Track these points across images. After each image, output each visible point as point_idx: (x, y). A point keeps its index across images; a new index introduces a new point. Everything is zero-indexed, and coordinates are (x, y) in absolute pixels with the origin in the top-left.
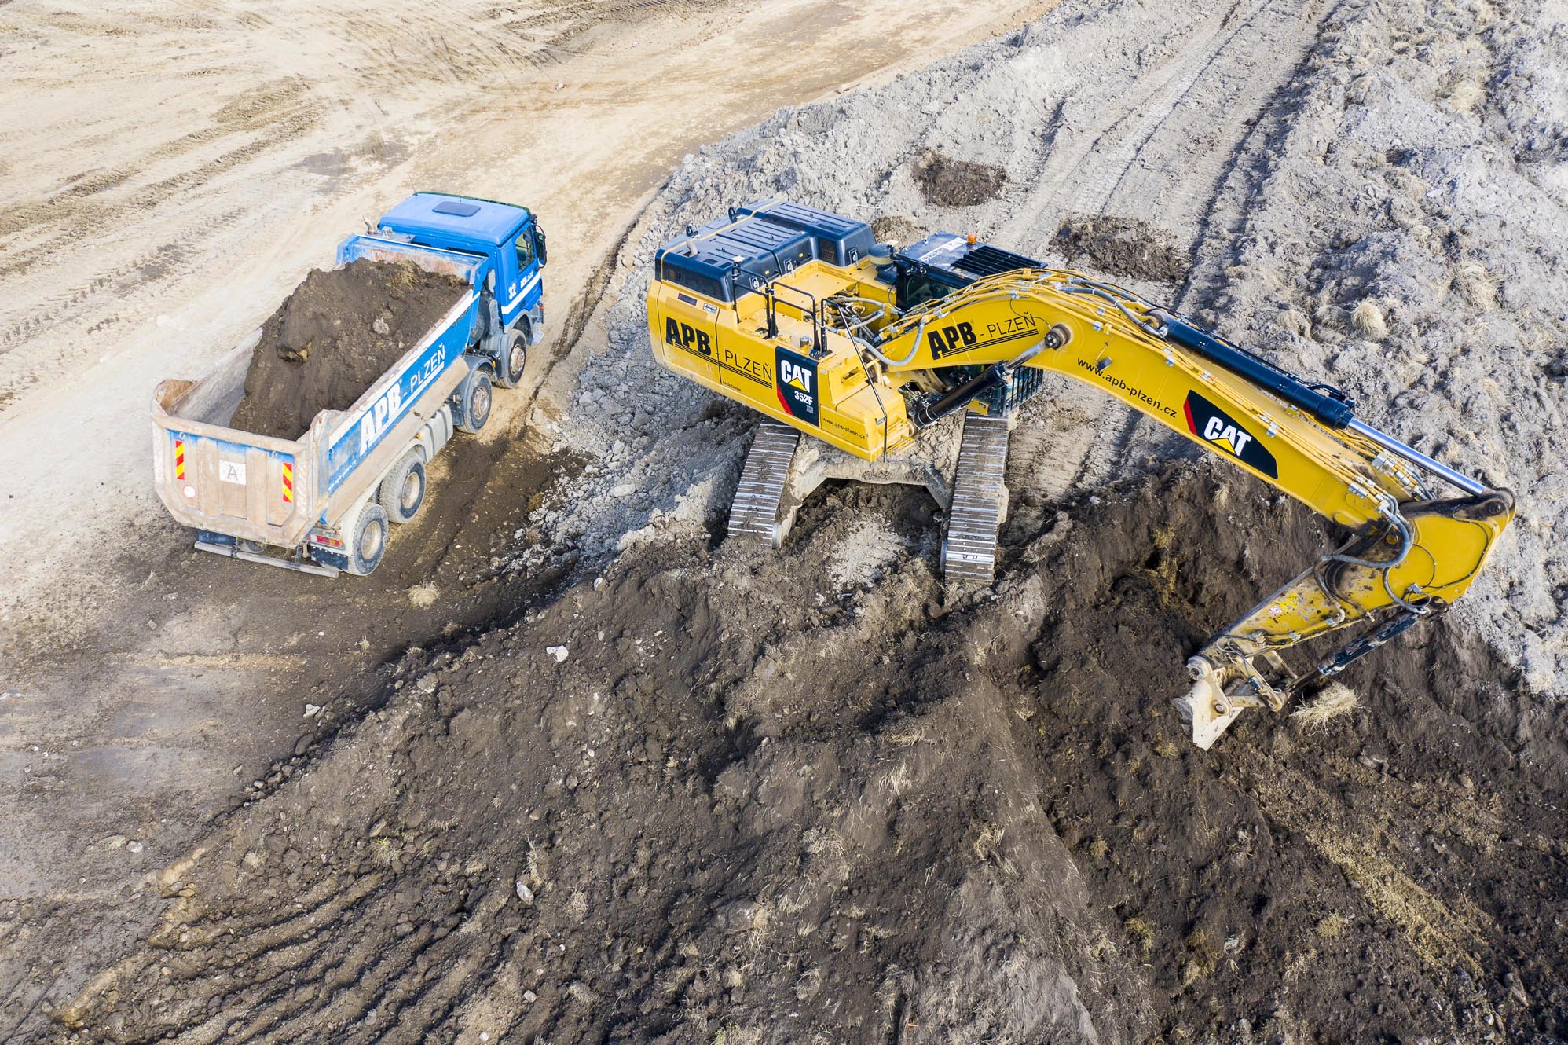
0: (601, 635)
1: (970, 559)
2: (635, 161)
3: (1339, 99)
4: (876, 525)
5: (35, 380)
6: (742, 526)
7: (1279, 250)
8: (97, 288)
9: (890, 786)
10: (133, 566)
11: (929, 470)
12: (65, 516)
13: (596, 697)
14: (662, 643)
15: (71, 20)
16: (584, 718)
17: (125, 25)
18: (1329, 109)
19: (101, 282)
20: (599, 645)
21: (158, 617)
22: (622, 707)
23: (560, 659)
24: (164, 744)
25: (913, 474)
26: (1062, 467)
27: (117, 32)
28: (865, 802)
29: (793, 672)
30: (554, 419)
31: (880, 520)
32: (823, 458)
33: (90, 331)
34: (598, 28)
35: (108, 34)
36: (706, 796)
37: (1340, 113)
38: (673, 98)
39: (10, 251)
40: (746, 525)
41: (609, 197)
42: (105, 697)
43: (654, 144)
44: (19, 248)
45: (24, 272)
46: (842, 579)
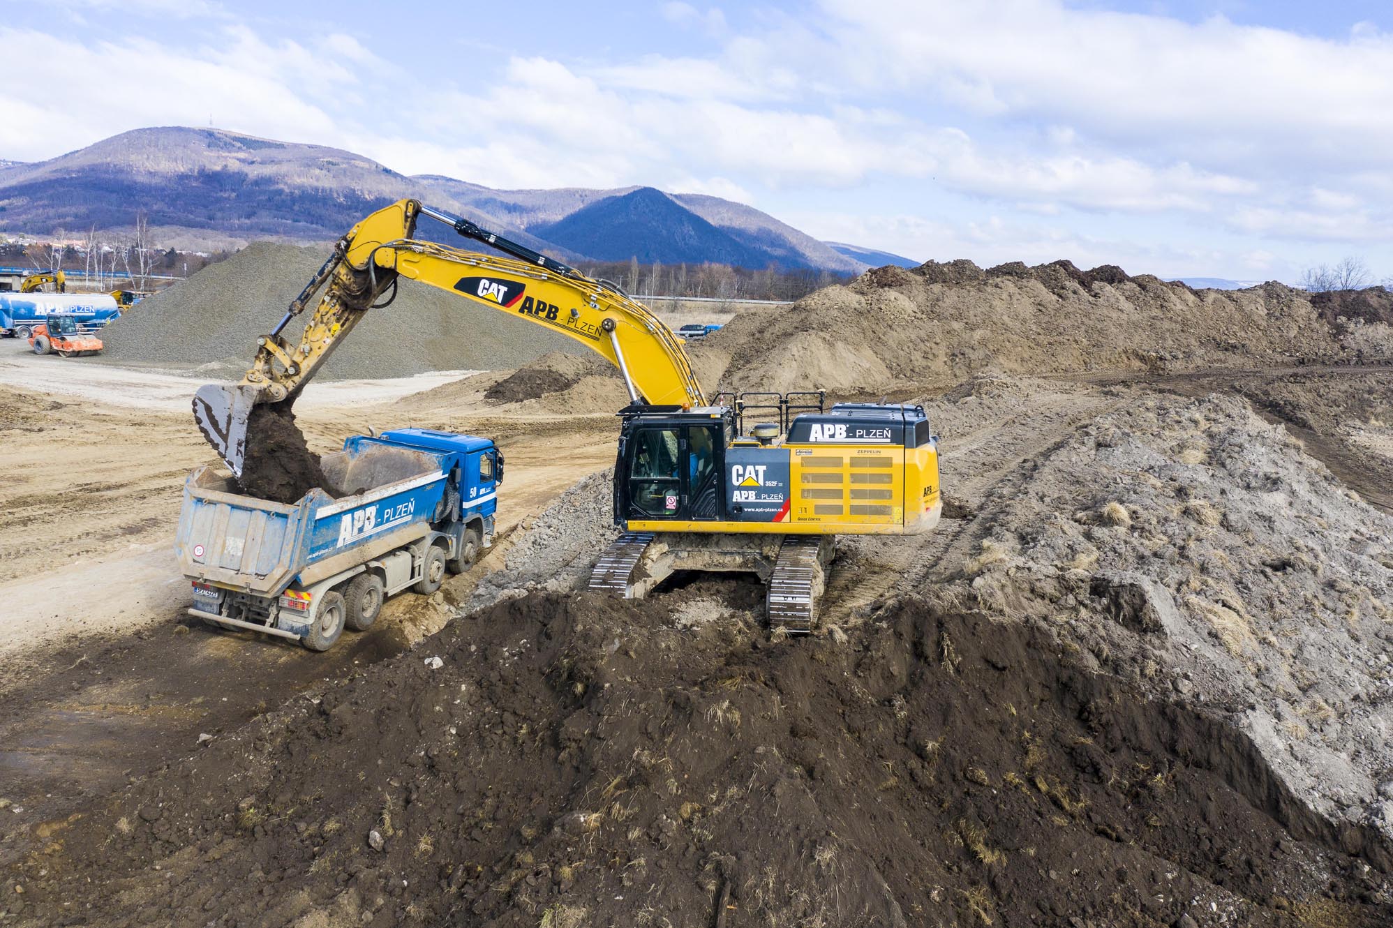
0: (473, 648)
1: (790, 600)
3: (1091, 442)
4: (714, 603)
5: (15, 577)
6: (601, 584)
8: (84, 537)
9: (715, 716)
10: (65, 656)
11: (758, 557)
12: (19, 632)
13: (463, 687)
14: (525, 648)
15: (104, 418)
16: (449, 705)
17: (148, 421)
18: (1084, 449)
19: (88, 534)
20: (471, 654)
21: (83, 684)
22: (485, 695)
23: (435, 667)
25: (745, 564)
27: (140, 424)
28: (692, 728)
29: (636, 651)
31: (718, 601)
32: (672, 552)
33: (70, 556)
35: (133, 425)
36: (552, 749)
39: (16, 515)
40: (604, 583)
42: (19, 726)
44: (25, 514)
45: (25, 525)
46: (683, 621)
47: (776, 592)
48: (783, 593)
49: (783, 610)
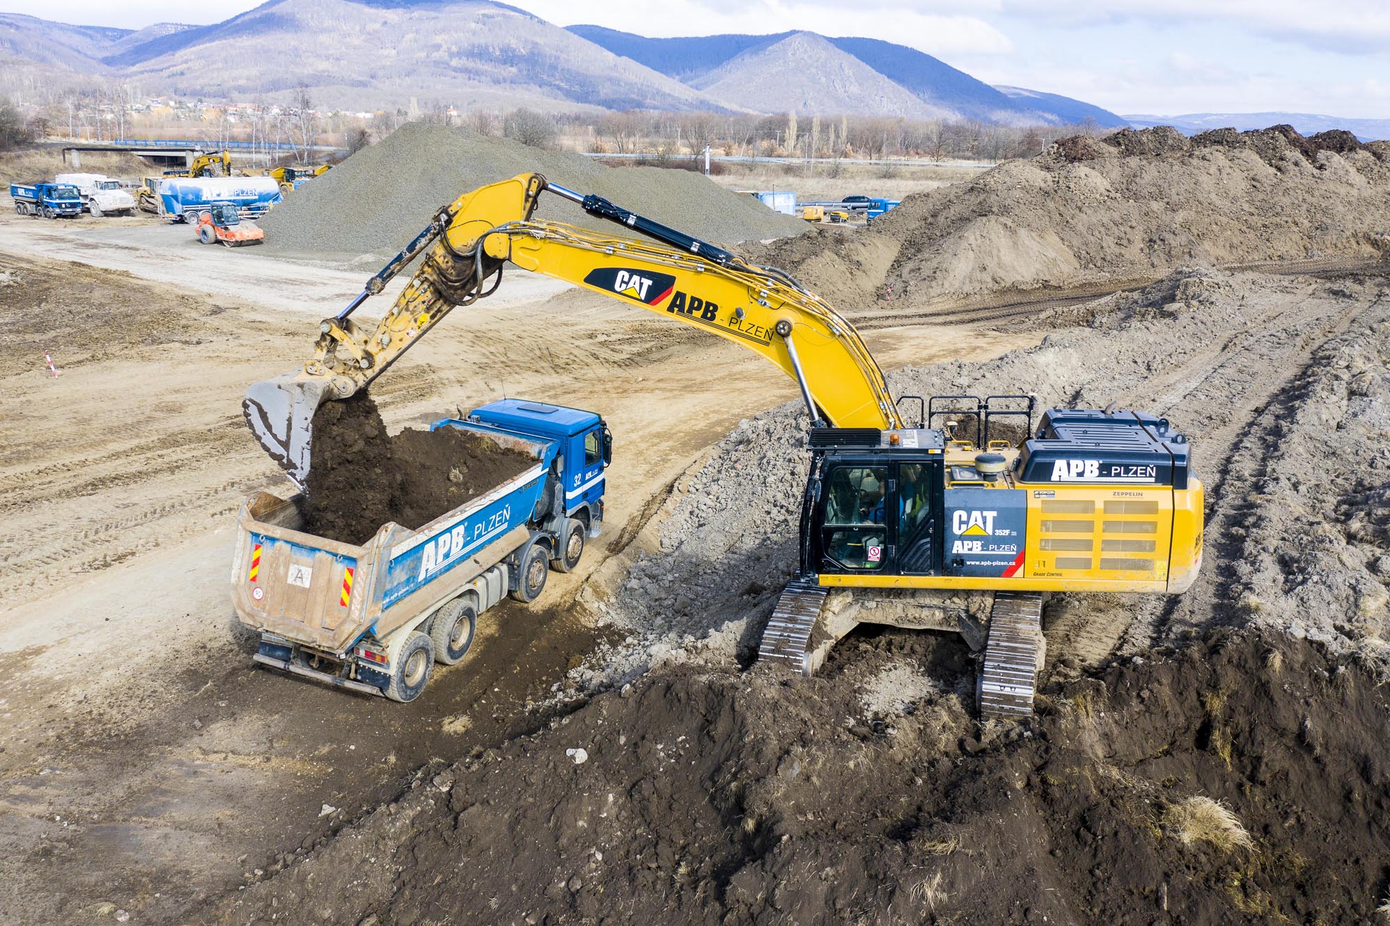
0: (623, 740)
1: (1007, 691)
2: (697, 428)
3: (1342, 389)
4: (909, 669)
5: (157, 545)
6: (773, 651)
7: (1302, 488)
8: (229, 488)
9: (923, 897)
10: (193, 677)
11: (963, 615)
12: (149, 637)
13: (611, 798)
14: (684, 748)
15: (261, 326)
16: (595, 820)
17: (302, 330)
18: (1334, 398)
19: (233, 484)
20: (620, 748)
21: (206, 720)
22: (636, 811)
23: (578, 761)
24: (178, 826)
25: (946, 620)
26: (1100, 640)
27: (293, 334)
28: (894, 912)
29: (819, 776)
30: (602, 600)
31: (913, 666)
32: (857, 601)
33: (213, 515)
34: (677, 348)
35: (287, 334)
36: (717, 904)
37: (1345, 402)
38: (734, 390)
39: (166, 459)
40: (777, 650)
41: (672, 449)
42: (136, 782)
43: (714, 418)
44: (175, 457)
45: (173, 473)
46: (874, 708)
47: (990, 679)
48: (999, 680)
49: (999, 702)
